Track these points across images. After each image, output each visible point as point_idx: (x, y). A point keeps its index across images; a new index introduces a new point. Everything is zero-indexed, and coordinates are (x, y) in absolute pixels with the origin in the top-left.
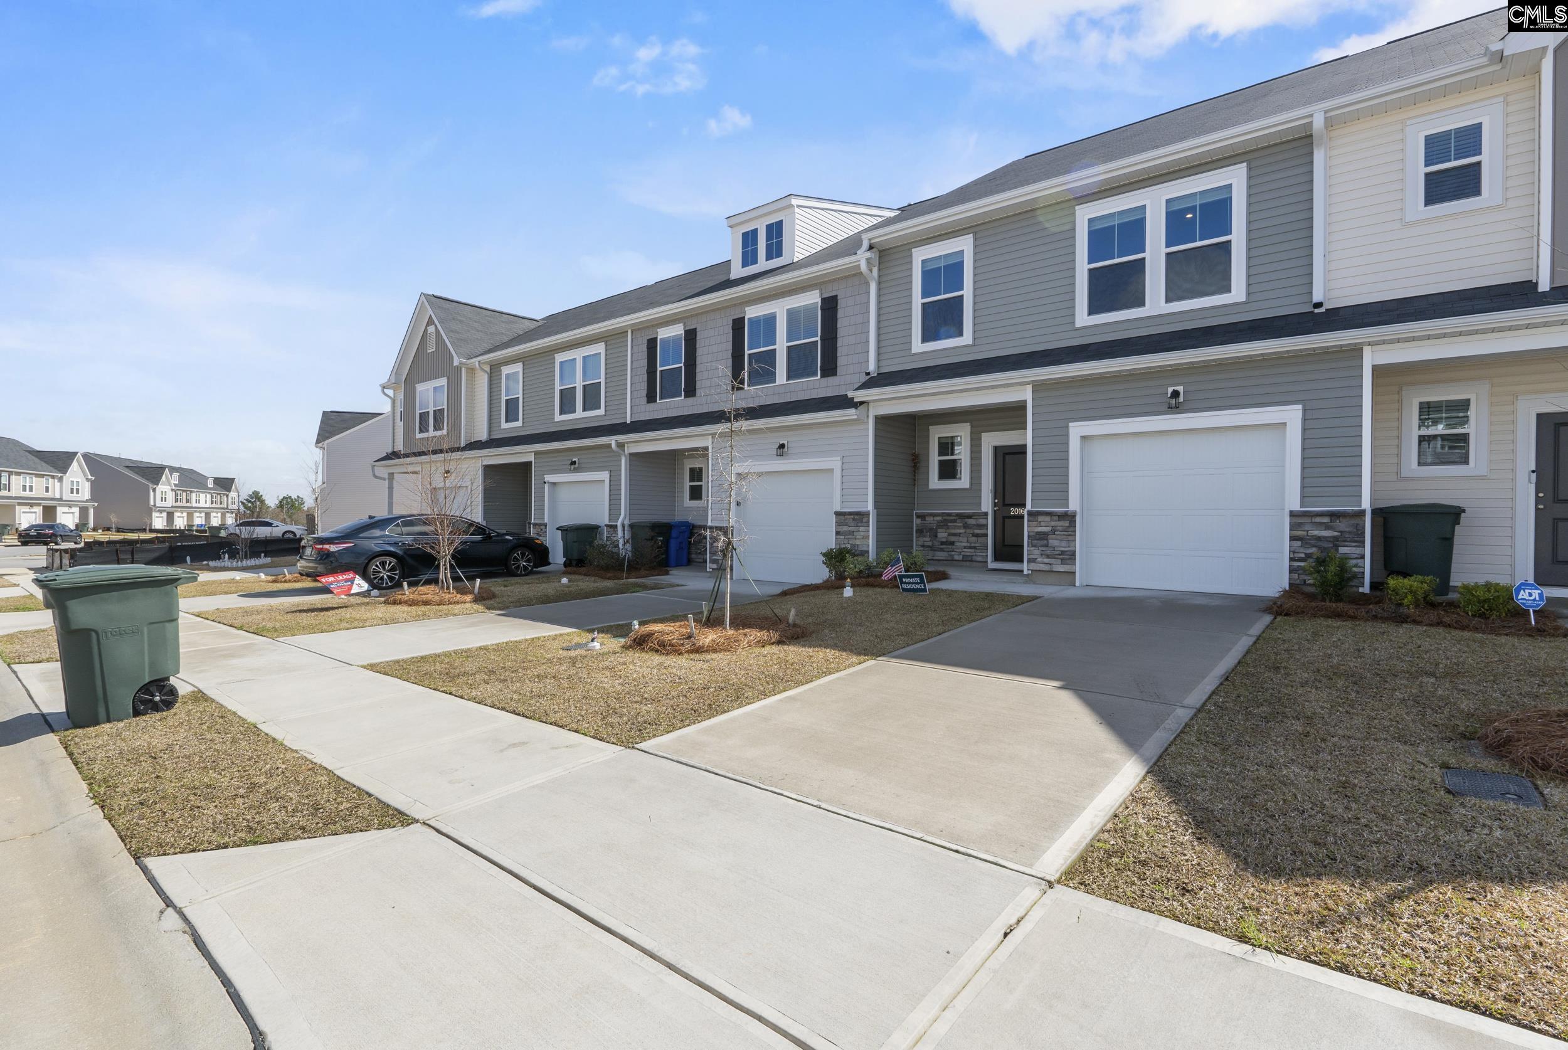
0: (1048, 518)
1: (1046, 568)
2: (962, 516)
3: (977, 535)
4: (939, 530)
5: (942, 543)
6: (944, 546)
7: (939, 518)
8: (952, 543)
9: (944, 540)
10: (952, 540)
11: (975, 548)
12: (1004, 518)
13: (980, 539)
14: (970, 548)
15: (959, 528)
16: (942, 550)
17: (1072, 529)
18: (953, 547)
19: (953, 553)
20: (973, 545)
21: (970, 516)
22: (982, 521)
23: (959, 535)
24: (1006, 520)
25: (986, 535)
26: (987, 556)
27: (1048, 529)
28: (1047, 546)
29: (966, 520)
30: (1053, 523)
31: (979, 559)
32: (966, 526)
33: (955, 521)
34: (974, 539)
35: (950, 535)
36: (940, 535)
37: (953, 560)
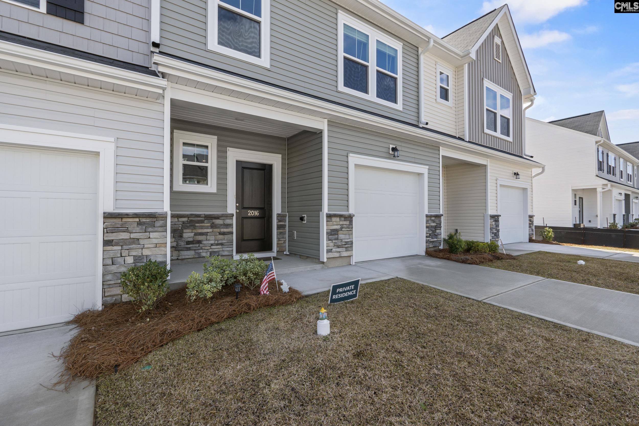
0: (338, 219)
1: (337, 255)
2: (209, 217)
3: (224, 234)
4: (185, 231)
5: (188, 243)
6: (191, 246)
7: (185, 219)
8: (199, 242)
9: (191, 239)
10: (200, 239)
11: (222, 244)
12: (243, 218)
13: (226, 237)
14: (217, 244)
15: (207, 228)
16: (189, 249)
17: (351, 226)
18: (201, 245)
19: (201, 251)
20: (220, 242)
21: (217, 217)
22: (228, 221)
23: (206, 234)
24: (245, 221)
25: (232, 233)
26: (232, 250)
27: (338, 227)
28: (337, 239)
29: (214, 221)
30: (341, 223)
31: (226, 253)
32: (213, 226)
33: (202, 222)
34: (221, 237)
35: (196, 234)
36: (185, 235)
37: (200, 257)
